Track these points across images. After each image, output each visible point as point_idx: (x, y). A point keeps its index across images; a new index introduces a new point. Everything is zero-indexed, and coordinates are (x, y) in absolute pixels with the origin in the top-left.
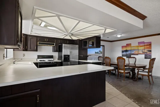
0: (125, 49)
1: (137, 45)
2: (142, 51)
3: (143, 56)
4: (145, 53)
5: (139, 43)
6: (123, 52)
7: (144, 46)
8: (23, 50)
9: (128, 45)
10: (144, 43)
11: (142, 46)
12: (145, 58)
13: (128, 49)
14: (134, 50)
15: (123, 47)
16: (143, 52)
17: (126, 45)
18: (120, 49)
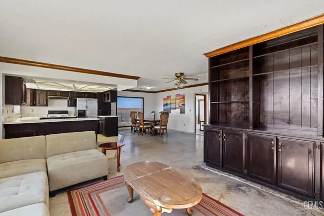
0: (165, 103)
1: (175, 98)
3: (178, 110)
4: (181, 108)
5: (177, 95)
6: (164, 106)
8: (31, 106)
9: (169, 97)
10: (180, 95)
11: (179, 99)
12: (181, 113)
13: (169, 102)
14: (172, 103)
15: (164, 99)
16: (179, 106)
17: (166, 98)
18: (162, 103)
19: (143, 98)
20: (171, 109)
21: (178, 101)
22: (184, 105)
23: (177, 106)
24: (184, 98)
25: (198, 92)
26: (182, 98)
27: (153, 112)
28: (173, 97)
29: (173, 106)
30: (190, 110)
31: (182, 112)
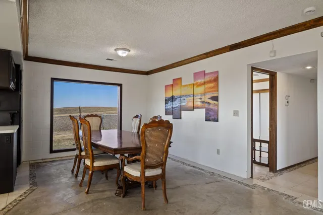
0: (170, 95)
1: (192, 81)
2: (201, 99)
3: (202, 113)
4: (207, 106)
5: (196, 75)
6: (167, 101)
7: (205, 83)
9: (177, 81)
10: (204, 74)
11: (201, 84)
13: (176, 92)
14: (186, 96)
15: (166, 87)
16: (203, 102)
17: (171, 83)
18: (162, 95)
19: (120, 85)
20: (181, 108)
21: (200, 90)
22: (216, 99)
23: (198, 103)
24: (216, 80)
25: (255, 61)
26: (210, 82)
27: (137, 117)
28: (188, 79)
29: (187, 102)
30: (236, 113)
31: (212, 117)
